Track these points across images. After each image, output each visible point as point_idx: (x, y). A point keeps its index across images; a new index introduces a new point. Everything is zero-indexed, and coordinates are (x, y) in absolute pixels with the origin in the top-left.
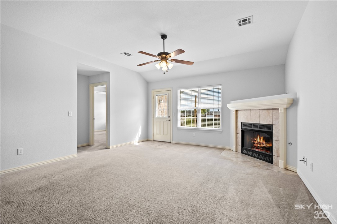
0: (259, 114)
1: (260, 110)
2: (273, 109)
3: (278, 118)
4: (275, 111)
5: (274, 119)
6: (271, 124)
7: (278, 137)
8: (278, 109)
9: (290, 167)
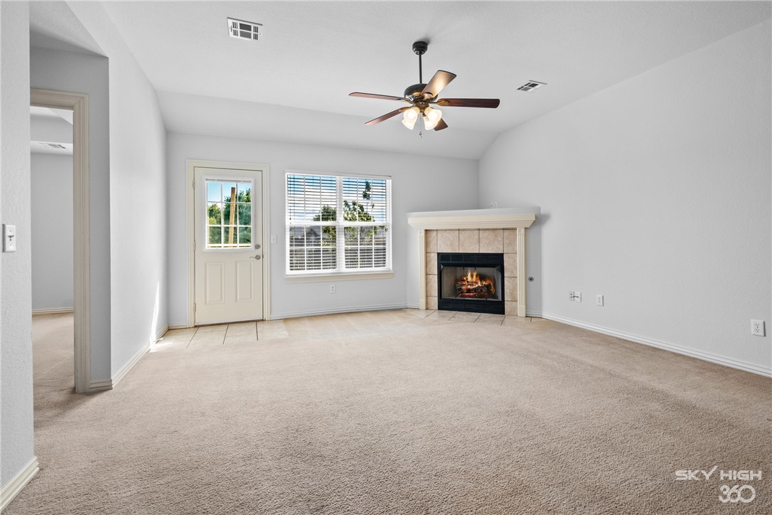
0: (477, 236)
1: (479, 229)
2: (503, 229)
3: (512, 243)
4: (507, 233)
5: (505, 245)
6: (500, 252)
7: (512, 272)
8: (514, 229)
9: (532, 313)
